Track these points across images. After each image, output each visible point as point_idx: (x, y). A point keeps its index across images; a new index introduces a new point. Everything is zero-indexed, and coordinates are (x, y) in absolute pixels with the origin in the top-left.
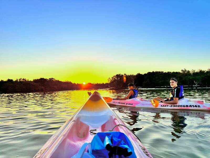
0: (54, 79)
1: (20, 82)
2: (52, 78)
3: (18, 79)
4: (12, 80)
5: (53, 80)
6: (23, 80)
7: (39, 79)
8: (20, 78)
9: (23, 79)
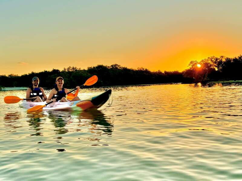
0: (118, 66)
1: (69, 72)
2: (116, 65)
3: (66, 68)
4: (58, 70)
5: (117, 68)
6: (73, 70)
7: (97, 67)
8: (69, 67)
9: (73, 68)
